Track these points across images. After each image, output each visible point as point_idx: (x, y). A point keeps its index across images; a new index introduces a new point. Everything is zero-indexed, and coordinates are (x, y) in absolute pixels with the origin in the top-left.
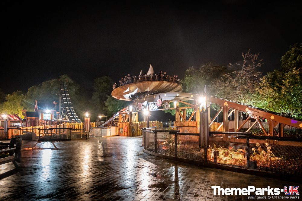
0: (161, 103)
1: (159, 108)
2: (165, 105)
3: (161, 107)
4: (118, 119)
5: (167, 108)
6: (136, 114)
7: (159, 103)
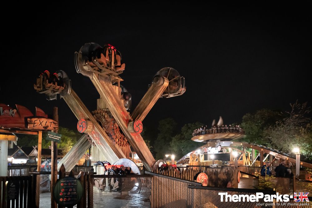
0: (220, 149)
1: (219, 152)
2: (223, 150)
3: (221, 151)
4: (189, 159)
5: (225, 151)
6: (202, 156)
7: (219, 149)
